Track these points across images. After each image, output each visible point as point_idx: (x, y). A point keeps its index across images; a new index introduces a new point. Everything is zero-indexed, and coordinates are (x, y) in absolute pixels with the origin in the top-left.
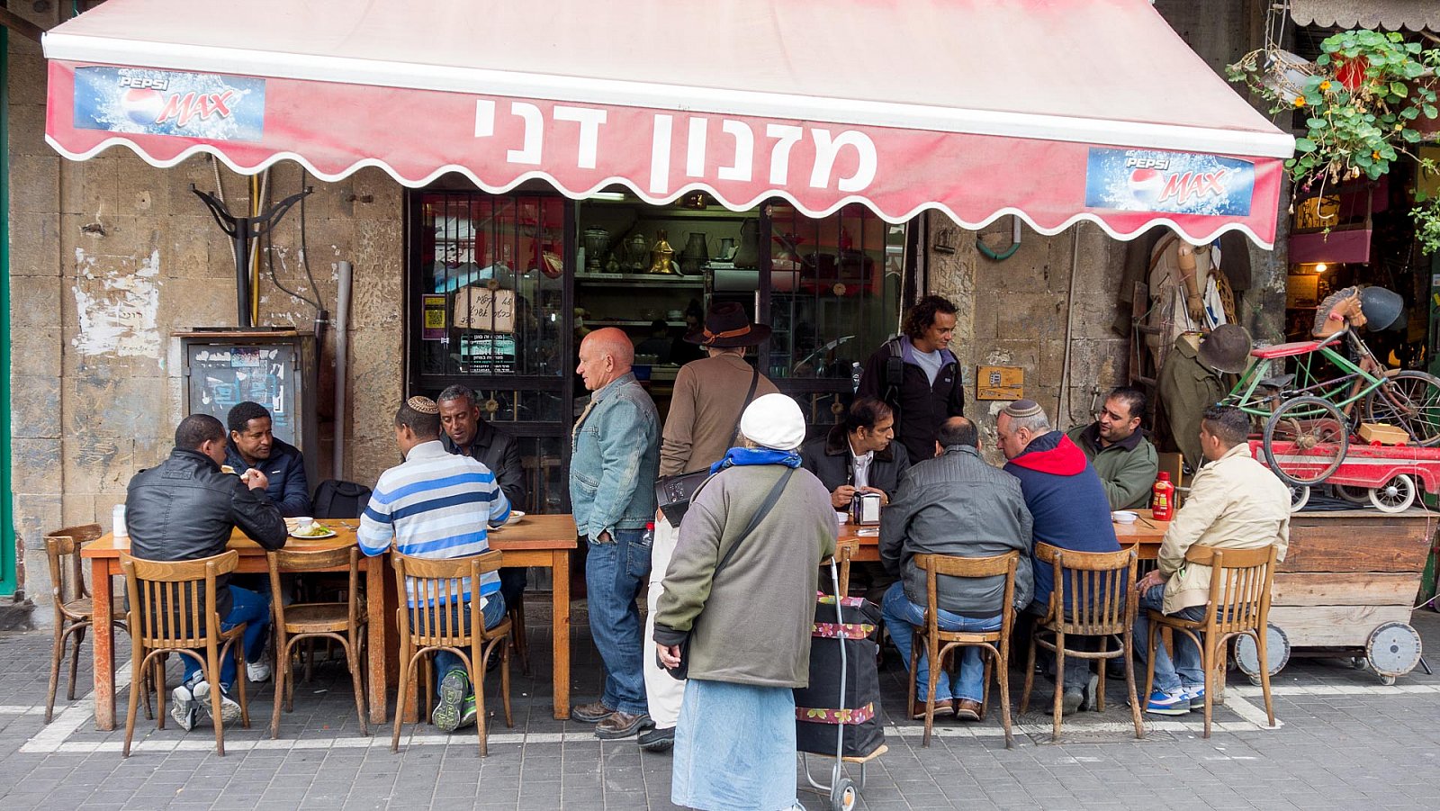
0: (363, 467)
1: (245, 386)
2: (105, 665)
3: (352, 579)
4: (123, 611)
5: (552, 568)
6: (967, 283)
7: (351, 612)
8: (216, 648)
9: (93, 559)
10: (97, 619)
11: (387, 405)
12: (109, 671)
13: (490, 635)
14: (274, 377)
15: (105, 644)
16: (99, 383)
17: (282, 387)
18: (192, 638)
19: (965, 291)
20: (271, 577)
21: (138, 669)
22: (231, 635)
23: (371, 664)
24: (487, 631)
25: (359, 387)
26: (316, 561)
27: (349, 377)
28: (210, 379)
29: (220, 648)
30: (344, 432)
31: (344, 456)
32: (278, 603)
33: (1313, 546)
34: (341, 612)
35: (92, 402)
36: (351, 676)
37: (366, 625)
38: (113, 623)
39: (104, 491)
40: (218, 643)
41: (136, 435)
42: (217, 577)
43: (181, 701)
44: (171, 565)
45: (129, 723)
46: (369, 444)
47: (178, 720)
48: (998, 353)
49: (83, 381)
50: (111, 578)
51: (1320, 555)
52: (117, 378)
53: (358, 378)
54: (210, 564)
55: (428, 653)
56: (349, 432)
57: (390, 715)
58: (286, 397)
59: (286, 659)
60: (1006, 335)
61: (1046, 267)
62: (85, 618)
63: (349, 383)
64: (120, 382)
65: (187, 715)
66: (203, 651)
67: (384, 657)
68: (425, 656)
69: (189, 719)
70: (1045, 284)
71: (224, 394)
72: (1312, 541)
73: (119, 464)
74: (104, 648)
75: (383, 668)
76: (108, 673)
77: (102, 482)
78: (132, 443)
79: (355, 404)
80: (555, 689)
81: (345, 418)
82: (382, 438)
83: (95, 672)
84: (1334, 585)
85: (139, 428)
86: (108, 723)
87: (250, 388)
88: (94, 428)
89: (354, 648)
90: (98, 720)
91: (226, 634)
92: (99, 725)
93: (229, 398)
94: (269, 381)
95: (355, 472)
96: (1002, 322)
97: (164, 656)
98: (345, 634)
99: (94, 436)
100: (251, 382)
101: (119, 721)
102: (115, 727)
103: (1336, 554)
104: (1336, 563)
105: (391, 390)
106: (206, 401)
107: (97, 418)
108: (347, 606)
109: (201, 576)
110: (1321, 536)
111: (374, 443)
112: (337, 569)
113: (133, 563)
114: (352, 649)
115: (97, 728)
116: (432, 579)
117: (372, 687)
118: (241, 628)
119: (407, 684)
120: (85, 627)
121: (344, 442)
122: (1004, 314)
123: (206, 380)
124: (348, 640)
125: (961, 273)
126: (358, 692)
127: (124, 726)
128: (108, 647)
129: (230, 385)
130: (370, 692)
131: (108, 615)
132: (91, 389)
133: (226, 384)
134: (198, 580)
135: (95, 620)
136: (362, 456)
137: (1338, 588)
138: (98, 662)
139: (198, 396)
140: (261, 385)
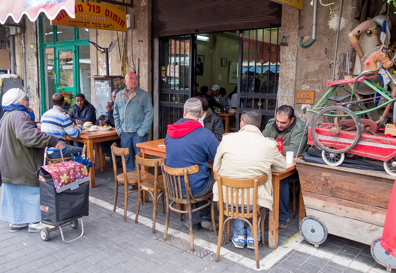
6: (293, 57)
14: (107, 88)
19: (292, 60)
28: (97, 88)
33: (342, 185)
48: (305, 85)
51: (346, 191)
58: (109, 93)
60: (309, 77)
61: (326, 49)
70: (325, 56)
72: (342, 183)
84: (354, 209)
96: (308, 72)
103: (356, 192)
104: (355, 197)
106: (97, 93)
110: (347, 181)
122: (308, 69)
125: (291, 53)
137: (356, 210)
140: (105, 90)
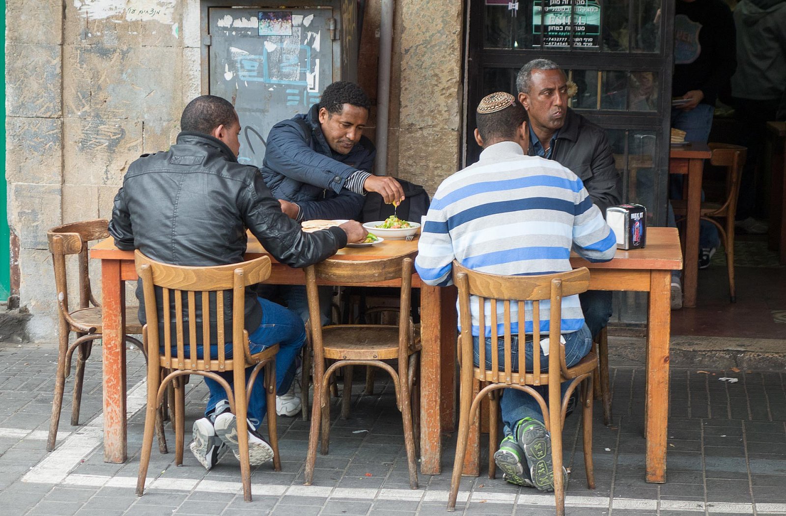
0: (410, 162)
1: (274, 58)
2: (115, 386)
3: (404, 297)
4: (137, 323)
5: (649, 293)
7: (402, 337)
8: (243, 371)
9: (103, 260)
10: (107, 331)
11: (441, 86)
12: (120, 393)
13: (571, 372)
14: (308, 49)
15: (115, 361)
16: (105, 53)
17: (317, 61)
18: (217, 359)
20: (308, 290)
21: (154, 392)
22: (261, 358)
23: (424, 401)
24: (569, 368)
25: (408, 62)
26: (361, 273)
27: (397, 49)
28: (233, 50)
29: (248, 372)
30: (389, 120)
31: (388, 147)
32: (314, 320)
34: (389, 336)
35: (96, 76)
36: (399, 415)
37: (419, 354)
38: (125, 338)
39: (109, 182)
40: (247, 366)
41: (146, 116)
42: (246, 287)
43: (202, 436)
44: (194, 271)
45: (143, 457)
46: (418, 134)
47: (198, 456)
49: (86, 50)
50: (123, 284)
52: (125, 48)
53: (407, 51)
54: (238, 271)
55: (493, 391)
56: (394, 118)
57: (446, 465)
58: (322, 73)
59: (324, 390)
62: (93, 330)
63: (396, 58)
64: (128, 51)
65: (208, 452)
66: (228, 376)
67: (439, 394)
68: (490, 395)
69: (209, 457)
71: (250, 68)
73: (126, 151)
74: (115, 367)
75: (438, 408)
76: (118, 396)
77: (106, 172)
78: (140, 125)
79: (403, 83)
80: (649, 444)
81: (390, 101)
82: (434, 126)
83: (105, 393)
85: (150, 108)
86: (117, 454)
87: (280, 61)
88: (98, 106)
89: (404, 380)
90: (107, 449)
91: (255, 356)
92: (108, 456)
93: (255, 74)
94: (302, 53)
95: (401, 167)
97: (184, 379)
98: (394, 363)
99: (97, 116)
100: (281, 54)
101: (130, 454)
102: (125, 459)
105: (447, 67)
106: (229, 76)
107: (101, 96)
108: (397, 331)
109: (228, 286)
111: (425, 132)
112: (385, 284)
113: (151, 267)
114: (401, 382)
115: (106, 460)
116: (502, 300)
117: (424, 430)
118: (273, 351)
119: (468, 428)
120: (92, 341)
121: (389, 130)
123: (228, 52)
124: (397, 371)
126: (408, 435)
127: (137, 459)
128: (120, 365)
129: (257, 57)
130: (422, 435)
131: (120, 327)
132: (95, 59)
133: (253, 57)
134: (224, 291)
135: (105, 332)
136: (411, 149)
138: (107, 382)
139: (219, 70)
140: (293, 59)
